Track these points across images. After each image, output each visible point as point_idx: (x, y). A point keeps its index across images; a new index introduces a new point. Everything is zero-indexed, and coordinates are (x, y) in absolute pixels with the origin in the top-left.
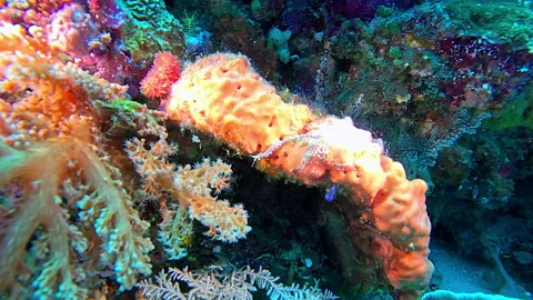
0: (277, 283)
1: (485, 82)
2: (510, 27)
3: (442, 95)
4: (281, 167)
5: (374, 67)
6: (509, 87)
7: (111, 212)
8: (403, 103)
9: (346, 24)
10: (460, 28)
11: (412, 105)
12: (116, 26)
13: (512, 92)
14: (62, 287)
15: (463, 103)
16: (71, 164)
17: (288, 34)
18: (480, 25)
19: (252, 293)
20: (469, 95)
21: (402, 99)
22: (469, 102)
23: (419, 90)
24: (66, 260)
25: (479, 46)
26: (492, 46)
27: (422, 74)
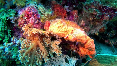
0: (69, 57)
1: (108, 15)
2: (113, 4)
3: (99, 18)
4: (68, 39)
5: (86, 13)
6: (113, 16)
7: (43, 52)
8: (92, 20)
9: (80, 3)
10: (103, 4)
11: (93, 20)
12: (39, 18)
13: (114, 17)
14: (39, 63)
15: (104, 19)
16: (37, 45)
17: (68, 7)
18: (107, 4)
19: (65, 59)
20: (105, 18)
21: (91, 19)
22: (105, 19)
23: (95, 17)
24: (39, 59)
25: (107, 8)
26: (110, 8)
27: (95, 14)
